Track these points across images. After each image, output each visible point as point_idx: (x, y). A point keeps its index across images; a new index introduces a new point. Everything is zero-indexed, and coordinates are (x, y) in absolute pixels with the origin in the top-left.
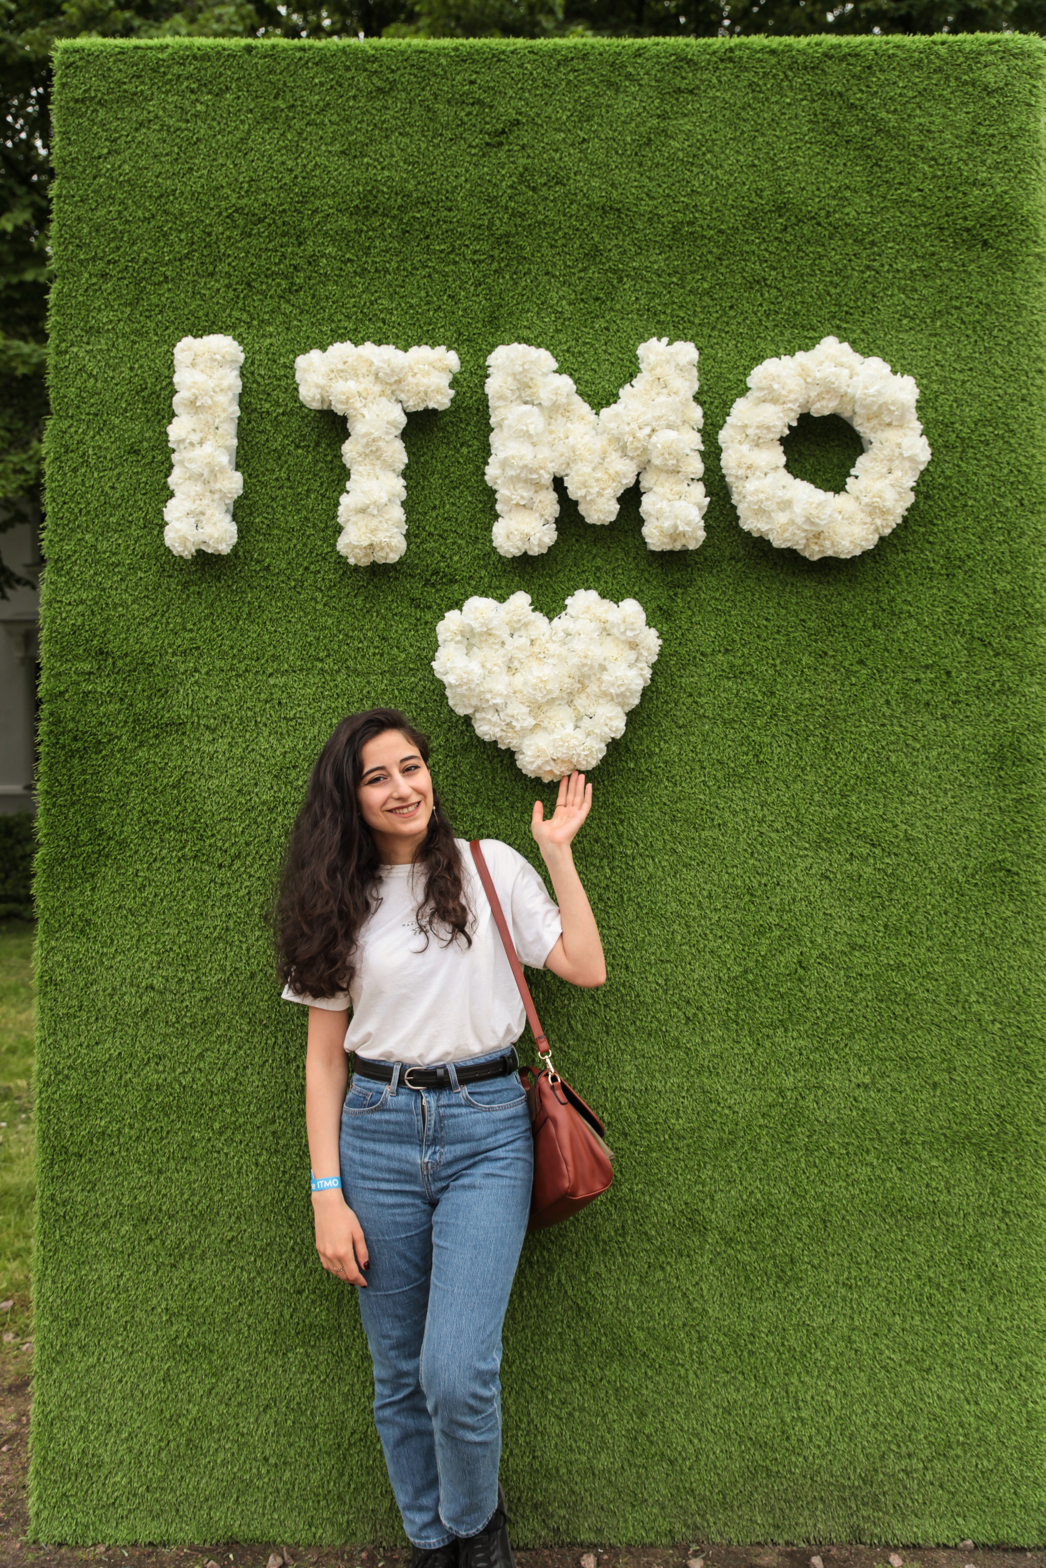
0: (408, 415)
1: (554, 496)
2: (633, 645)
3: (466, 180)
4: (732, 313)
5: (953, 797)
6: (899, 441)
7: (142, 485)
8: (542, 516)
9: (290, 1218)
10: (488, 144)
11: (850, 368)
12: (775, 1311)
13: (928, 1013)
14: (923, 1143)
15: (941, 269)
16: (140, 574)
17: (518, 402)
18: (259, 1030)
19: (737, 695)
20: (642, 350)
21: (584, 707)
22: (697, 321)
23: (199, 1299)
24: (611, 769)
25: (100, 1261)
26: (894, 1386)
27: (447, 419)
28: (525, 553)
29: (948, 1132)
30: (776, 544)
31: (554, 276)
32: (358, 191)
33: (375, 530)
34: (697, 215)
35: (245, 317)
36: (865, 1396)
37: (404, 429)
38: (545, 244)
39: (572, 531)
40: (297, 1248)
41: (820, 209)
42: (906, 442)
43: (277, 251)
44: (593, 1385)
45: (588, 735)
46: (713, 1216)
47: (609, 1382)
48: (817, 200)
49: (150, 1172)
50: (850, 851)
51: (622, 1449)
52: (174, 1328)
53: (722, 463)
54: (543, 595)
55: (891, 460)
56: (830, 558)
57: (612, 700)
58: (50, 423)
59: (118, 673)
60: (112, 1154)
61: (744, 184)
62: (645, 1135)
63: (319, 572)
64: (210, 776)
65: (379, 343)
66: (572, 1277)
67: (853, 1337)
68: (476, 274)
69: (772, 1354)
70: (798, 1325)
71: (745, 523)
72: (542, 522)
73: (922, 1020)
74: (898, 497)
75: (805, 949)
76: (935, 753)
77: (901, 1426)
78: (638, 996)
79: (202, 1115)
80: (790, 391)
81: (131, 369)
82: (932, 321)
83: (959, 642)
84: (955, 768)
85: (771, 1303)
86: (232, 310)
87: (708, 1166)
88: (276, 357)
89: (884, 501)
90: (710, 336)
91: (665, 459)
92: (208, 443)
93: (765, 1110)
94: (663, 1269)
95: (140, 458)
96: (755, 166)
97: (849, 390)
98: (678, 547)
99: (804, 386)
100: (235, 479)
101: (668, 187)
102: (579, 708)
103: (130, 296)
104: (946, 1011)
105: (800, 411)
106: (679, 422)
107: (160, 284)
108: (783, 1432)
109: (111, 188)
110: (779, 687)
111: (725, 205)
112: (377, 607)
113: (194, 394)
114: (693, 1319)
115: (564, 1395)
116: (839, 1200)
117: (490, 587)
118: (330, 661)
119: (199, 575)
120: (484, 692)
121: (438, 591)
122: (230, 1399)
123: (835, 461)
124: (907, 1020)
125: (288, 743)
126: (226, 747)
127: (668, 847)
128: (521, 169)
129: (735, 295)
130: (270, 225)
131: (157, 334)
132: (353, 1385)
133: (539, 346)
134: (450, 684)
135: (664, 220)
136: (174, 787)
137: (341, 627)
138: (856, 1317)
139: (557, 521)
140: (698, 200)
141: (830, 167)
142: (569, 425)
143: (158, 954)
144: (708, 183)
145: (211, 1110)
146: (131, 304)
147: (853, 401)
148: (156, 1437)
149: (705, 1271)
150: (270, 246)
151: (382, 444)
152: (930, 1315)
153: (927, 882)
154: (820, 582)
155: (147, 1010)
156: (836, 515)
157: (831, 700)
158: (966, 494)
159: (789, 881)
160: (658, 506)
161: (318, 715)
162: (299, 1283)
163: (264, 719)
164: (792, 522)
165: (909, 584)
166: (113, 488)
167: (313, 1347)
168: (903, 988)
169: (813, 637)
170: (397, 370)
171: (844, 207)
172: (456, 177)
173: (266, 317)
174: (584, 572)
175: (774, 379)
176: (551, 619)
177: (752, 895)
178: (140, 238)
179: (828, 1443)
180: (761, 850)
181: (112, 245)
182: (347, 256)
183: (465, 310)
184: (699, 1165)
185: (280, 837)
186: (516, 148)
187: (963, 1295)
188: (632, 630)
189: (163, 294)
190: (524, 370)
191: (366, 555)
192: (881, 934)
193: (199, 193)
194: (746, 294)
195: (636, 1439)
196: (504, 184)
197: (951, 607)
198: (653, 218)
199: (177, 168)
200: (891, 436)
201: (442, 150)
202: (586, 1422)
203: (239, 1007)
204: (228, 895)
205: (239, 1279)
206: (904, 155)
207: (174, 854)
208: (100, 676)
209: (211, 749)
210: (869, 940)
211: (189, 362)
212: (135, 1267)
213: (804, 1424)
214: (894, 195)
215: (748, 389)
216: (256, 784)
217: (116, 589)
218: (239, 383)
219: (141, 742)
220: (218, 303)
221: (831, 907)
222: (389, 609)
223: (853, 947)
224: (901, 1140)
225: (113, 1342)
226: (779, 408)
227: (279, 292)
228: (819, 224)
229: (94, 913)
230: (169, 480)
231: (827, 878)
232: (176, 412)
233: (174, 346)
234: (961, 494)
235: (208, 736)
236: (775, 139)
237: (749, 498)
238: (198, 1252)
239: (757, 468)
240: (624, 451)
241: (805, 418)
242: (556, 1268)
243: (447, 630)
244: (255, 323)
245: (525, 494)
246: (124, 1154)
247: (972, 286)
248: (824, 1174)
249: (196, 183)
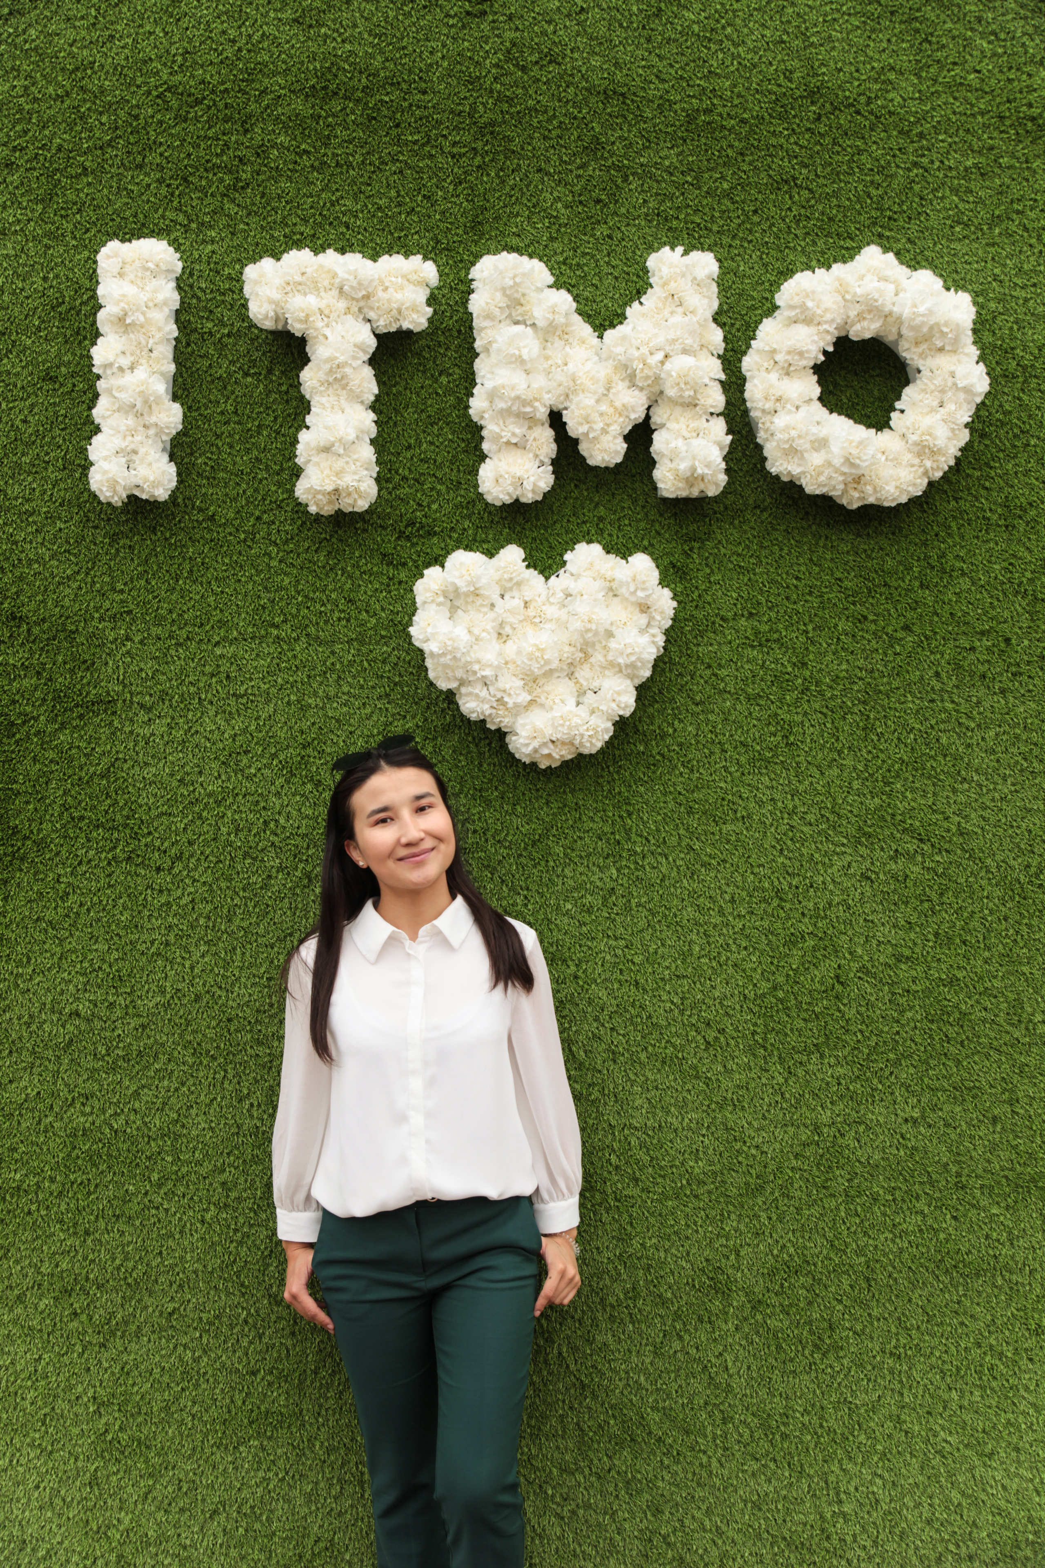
0: (377, 336)
1: (549, 434)
2: (644, 608)
3: (443, 57)
4: (756, 219)
5: (1013, 785)
6: (953, 368)
7: (60, 419)
8: (537, 456)
9: (242, 1285)
10: (468, 13)
11: (895, 282)
12: (812, 1386)
13: (987, 1035)
14: (982, 1187)
15: (1000, 166)
16: (59, 524)
17: (508, 322)
18: (205, 1062)
19: (762, 667)
20: (653, 261)
21: (587, 680)
22: (715, 228)
23: (134, 1384)
24: (617, 753)
25: (13, 1342)
26: (950, 1475)
27: (423, 342)
28: (517, 500)
29: (1010, 1174)
30: (810, 488)
31: (547, 174)
32: (315, 69)
33: (341, 472)
34: (715, 101)
35: (181, 218)
36: (918, 1488)
37: (374, 354)
38: (536, 135)
39: (571, 475)
40: (250, 1321)
41: (859, 95)
42: (960, 370)
43: (218, 139)
44: (599, 1478)
45: (593, 712)
46: (739, 1275)
47: (618, 1473)
48: (856, 83)
49: (75, 1233)
50: (894, 847)
51: (634, 1553)
52: (103, 1421)
53: (747, 395)
54: (537, 548)
55: (943, 392)
56: (871, 506)
57: (620, 671)
59: (34, 642)
60: (29, 1213)
61: (771, 64)
62: (659, 1180)
63: (273, 523)
64: (146, 764)
65: (342, 251)
66: (574, 1349)
67: (903, 1417)
68: (456, 170)
69: (809, 1437)
70: (839, 1402)
71: (773, 465)
72: (537, 464)
73: (980, 1044)
74: (951, 434)
75: (843, 961)
76: (992, 733)
77: (960, 1522)
78: (650, 1017)
79: (137, 1165)
80: (826, 310)
81: (45, 279)
82: (990, 228)
83: (1020, 604)
84: (1016, 751)
85: (806, 1377)
86: (165, 209)
87: (733, 1217)
88: (219, 267)
89: (935, 439)
90: (730, 246)
91: (681, 390)
92: (141, 368)
93: (796, 1149)
94: (680, 1338)
95: (57, 386)
96: (783, 42)
97: (895, 309)
98: (695, 493)
99: (843, 303)
100: (173, 412)
101: (681, 68)
102: (581, 681)
103: (41, 191)
104: (1007, 1032)
105: (837, 334)
106: (696, 347)
107: (77, 176)
108: (823, 1530)
109: (15, 58)
110: (811, 657)
111: (748, 89)
112: (343, 564)
113: (123, 310)
114: (716, 1397)
115: (566, 1490)
116: (885, 1255)
117: (475, 540)
118: (287, 627)
119: (130, 525)
120: (470, 663)
121: (414, 545)
122: (170, 1504)
123: (876, 393)
124: (962, 1042)
125: (238, 724)
126: (165, 729)
127: (683, 844)
128: (508, 44)
129: (760, 197)
130: (209, 108)
131: (75, 238)
132: (317, 1483)
133: (531, 256)
134: (432, 654)
135: (677, 107)
136: (102, 777)
137: (300, 587)
138: (906, 1392)
139: (554, 462)
140: (717, 82)
141: (872, 44)
142: (567, 348)
143: (84, 974)
144: (727, 63)
145: (149, 1158)
146: (43, 200)
147: (899, 320)
148: (80, 1554)
149: (730, 1340)
150: (210, 133)
151: (348, 370)
152: (992, 1389)
153: (983, 883)
154: (859, 535)
155: (71, 1041)
156: (879, 455)
157: (872, 671)
158: (1028, 432)
159: (824, 883)
160: (673, 445)
161: (273, 690)
162: (253, 1362)
163: (209, 696)
165: (962, 537)
166: (25, 421)
167: (270, 1438)
168: (957, 1006)
169: (851, 599)
170: (366, 283)
171: (887, 92)
172: (431, 53)
173: (207, 219)
174: (584, 522)
175: (807, 296)
176: (547, 578)
177: (781, 899)
178: (52, 120)
179: (875, 1543)
180: (792, 847)
181: (18, 128)
182: (303, 147)
183: (443, 213)
184: (722, 1215)
185: (229, 834)
186: (501, 18)
187: (1031, 1366)
188: (643, 589)
189: (82, 190)
190: (515, 283)
191: (330, 502)
192: (931, 944)
193: (123, 67)
194: (773, 197)
195: (650, 1540)
196: (488, 62)
197: (1010, 564)
198: (664, 105)
199: (95, 35)
200: (944, 363)
201: (414, 19)
202: (592, 1521)
203: (181, 1036)
204: (168, 904)
205: (181, 1359)
206: (958, 29)
207: (103, 856)
208: (13, 646)
209: (147, 731)
210: (917, 950)
211: (116, 270)
212: (57, 1349)
213: (846, 1521)
214: (946, 77)
215: (776, 308)
216: (200, 773)
217: (31, 542)
218: (176, 297)
219: (62, 724)
220: (148, 201)
221: (872, 912)
222: (356, 566)
223: (899, 958)
224: (956, 1184)
225: (28, 1440)
226: (812, 330)
227: (222, 189)
228: (858, 112)
229: (7, 927)
230: (94, 412)
231: (868, 878)
232: (101, 330)
233: (97, 252)
234: (1022, 432)
235: (143, 716)
236: (807, 9)
237: (779, 436)
238: (133, 1328)
239: (787, 401)
240: (632, 380)
241: (843, 343)
242: (556, 1339)
243: (427, 590)
244: (194, 225)
245: (517, 431)
246: (43, 1213)
247: (1037, 186)
248: (867, 1224)
249: (118, 54)
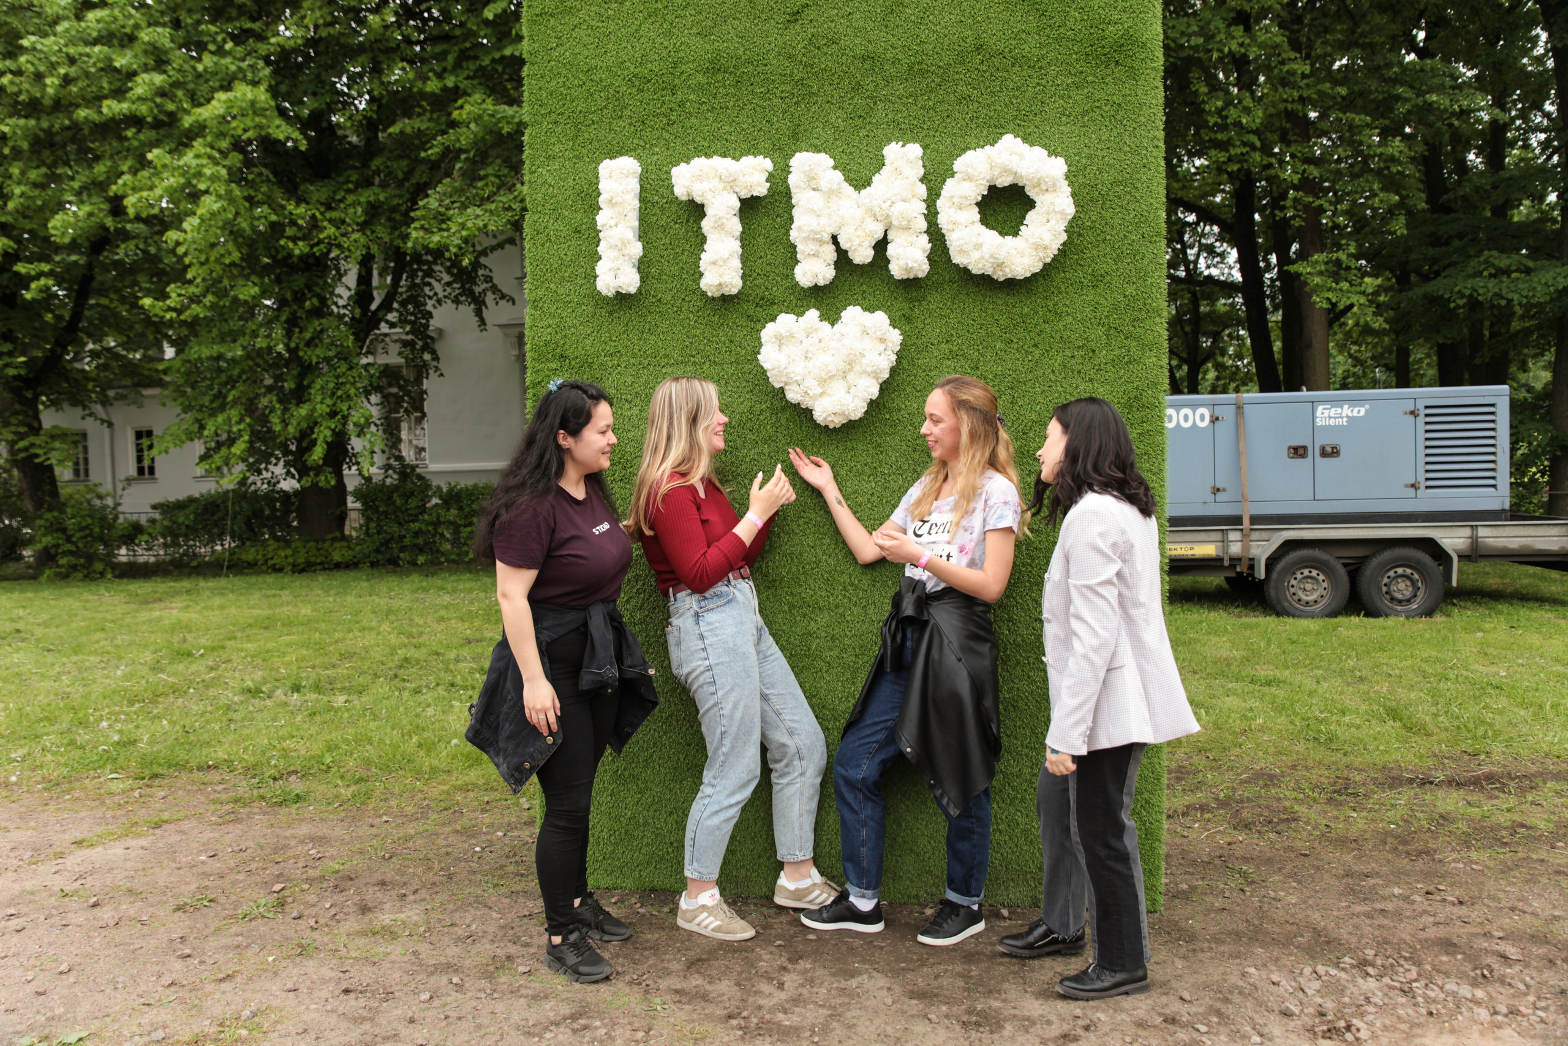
0: (741, 200)
1: (833, 247)
2: (882, 340)
3: (775, 46)
4: (948, 120)
6: (1054, 201)
7: (583, 253)
8: (824, 261)
10: (788, 21)
11: (1021, 154)
15: (1087, 82)
16: (583, 308)
17: (809, 189)
20: (886, 151)
21: (852, 380)
24: (873, 419)
27: (765, 201)
28: (817, 284)
30: (974, 272)
31: (833, 104)
32: (708, 58)
33: (723, 274)
34: (924, 57)
35: (641, 143)
37: (739, 210)
38: (826, 83)
39: (846, 269)
41: (1005, 48)
42: (1058, 202)
43: (659, 100)
45: (856, 398)
48: (1003, 41)
53: (939, 221)
54: (827, 309)
55: (1050, 214)
56: (1011, 279)
57: (870, 375)
58: (527, 217)
61: (954, 34)
63: (690, 302)
65: (722, 156)
68: (783, 105)
71: (954, 259)
72: (825, 266)
74: (1055, 238)
80: (980, 173)
81: (574, 180)
82: (1082, 117)
83: (1100, 331)
86: (633, 140)
88: (661, 168)
89: (1045, 240)
91: (900, 221)
92: (622, 225)
95: (581, 236)
96: (961, 22)
97: (1021, 169)
98: (913, 276)
99: (990, 168)
100: (638, 247)
101: (904, 40)
102: (849, 381)
103: (572, 134)
105: (988, 185)
106: (909, 197)
107: (589, 125)
109: (559, 68)
111: (942, 49)
112: (728, 322)
113: (611, 196)
117: (792, 308)
119: (618, 307)
120: (790, 373)
121: (762, 310)
122: (649, 807)
123: (1013, 216)
128: (810, 36)
129: (950, 108)
130: (655, 83)
131: (589, 157)
133: (823, 152)
134: (769, 369)
135: (902, 62)
137: (705, 335)
139: (834, 265)
140: (925, 47)
142: (841, 201)
144: (930, 36)
146: (573, 139)
147: (1024, 176)
150: (655, 97)
151: (726, 220)
154: (1006, 295)
156: (1011, 251)
157: (1016, 371)
160: (897, 251)
164: (983, 258)
165: (1067, 294)
166: (565, 255)
169: (1003, 331)
170: (734, 172)
171: (1021, 45)
172: (769, 44)
173: (654, 142)
174: (853, 294)
175: (971, 165)
176: (833, 326)
178: (577, 97)
181: (561, 103)
182: (703, 100)
183: (777, 129)
186: (806, 22)
188: (881, 331)
189: (592, 132)
190: (812, 167)
191: (718, 290)
193: (611, 67)
194: (957, 107)
196: (799, 46)
197: (1095, 308)
198: (895, 62)
199: (597, 52)
200: (1050, 197)
201: (760, 27)
208: (562, 371)
209: (629, 413)
211: (608, 175)
214: (1054, 34)
215: (954, 173)
217: (570, 317)
218: (638, 186)
220: (625, 135)
222: (734, 323)
226: (974, 184)
227: (661, 125)
228: (1004, 57)
230: (599, 249)
232: (601, 207)
233: (599, 164)
235: (627, 406)
237: (957, 243)
239: (961, 223)
240: (875, 217)
241: (992, 189)
243: (767, 335)
244: (647, 146)
245: (815, 247)
247: (1108, 92)
249: (609, 59)
